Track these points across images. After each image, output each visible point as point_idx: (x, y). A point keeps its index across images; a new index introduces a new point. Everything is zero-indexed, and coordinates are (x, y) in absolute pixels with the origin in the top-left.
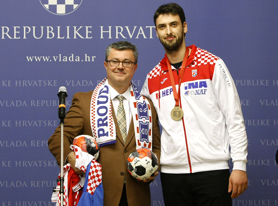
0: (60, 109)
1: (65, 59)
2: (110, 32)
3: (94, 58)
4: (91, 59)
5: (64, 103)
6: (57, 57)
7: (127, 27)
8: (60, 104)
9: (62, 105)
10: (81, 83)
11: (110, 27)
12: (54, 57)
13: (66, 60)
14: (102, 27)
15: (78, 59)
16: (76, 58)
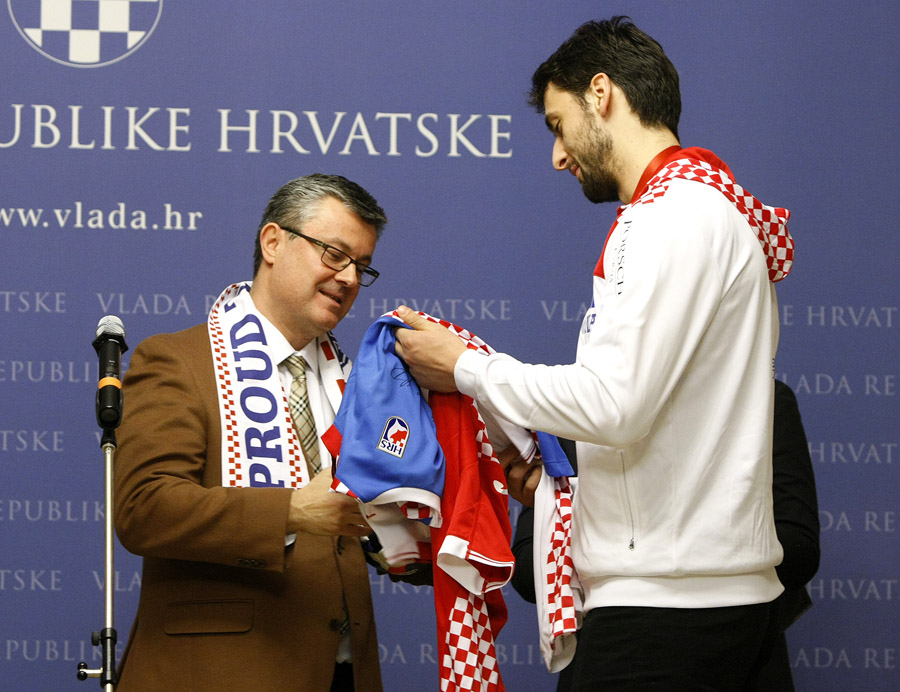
0: (103, 392)
1: (97, 221)
2: (252, 129)
3: (197, 218)
4: (186, 222)
5: (116, 373)
6: (68, 211)
7: (312, 116)
8: (102, 375)
9: (110, 381)
10: (150, 306)
11: (253, 114)
12: (58, 212)
13: (100, 225)
14: (224, 113)
15: (141, 222)
16: (134, 218)
